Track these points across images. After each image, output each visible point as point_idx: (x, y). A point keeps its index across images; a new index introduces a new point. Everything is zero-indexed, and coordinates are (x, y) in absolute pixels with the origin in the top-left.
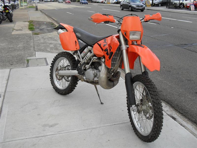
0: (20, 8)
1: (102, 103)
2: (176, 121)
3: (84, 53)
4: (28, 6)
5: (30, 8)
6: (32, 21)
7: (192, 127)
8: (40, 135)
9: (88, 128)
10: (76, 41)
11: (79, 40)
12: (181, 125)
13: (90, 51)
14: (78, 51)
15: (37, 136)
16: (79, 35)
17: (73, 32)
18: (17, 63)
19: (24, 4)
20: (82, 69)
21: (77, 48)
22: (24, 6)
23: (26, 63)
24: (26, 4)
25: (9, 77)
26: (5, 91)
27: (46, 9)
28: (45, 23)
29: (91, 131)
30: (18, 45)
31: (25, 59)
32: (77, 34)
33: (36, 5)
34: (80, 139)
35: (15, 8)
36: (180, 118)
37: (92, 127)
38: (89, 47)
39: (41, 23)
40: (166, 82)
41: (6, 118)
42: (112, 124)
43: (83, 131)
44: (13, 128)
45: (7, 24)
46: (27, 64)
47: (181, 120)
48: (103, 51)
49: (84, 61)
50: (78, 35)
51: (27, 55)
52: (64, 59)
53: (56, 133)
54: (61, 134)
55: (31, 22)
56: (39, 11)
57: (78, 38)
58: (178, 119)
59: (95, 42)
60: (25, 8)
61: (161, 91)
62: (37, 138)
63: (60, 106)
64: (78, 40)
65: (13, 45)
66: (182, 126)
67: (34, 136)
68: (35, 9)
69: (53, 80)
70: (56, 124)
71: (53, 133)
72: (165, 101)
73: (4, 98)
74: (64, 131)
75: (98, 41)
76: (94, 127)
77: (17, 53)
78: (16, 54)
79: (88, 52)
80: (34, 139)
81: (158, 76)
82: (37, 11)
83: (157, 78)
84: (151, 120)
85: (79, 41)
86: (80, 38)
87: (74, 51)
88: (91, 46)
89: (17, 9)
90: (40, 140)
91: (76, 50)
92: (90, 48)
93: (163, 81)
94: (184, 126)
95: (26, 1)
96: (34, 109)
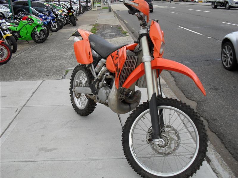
0: (93, 9)
2: (210, 164)
3: (98, 68)
4: (102, 7)
5: (104, 9)
6: (97, 25)
7: (229, 176)
8: (30, 160)
9: (88, 158)
10: (89, 52)
12: (214, 171)
13: (104, 65)
14: (92, 65)
15: (27, 160)
16: (93, 45)
17: (88, 40)
18: (54, 73)
19: (97, 5)
20: (95, 87)
21: (90, 61)
22: (96, 7)
23: (64, 74)
24: (99, 5)
25: (37, 89)
26: (24, 105)
27: (121, 10)
28: (111, 27)
29: (89, 163)
30: (67, 53)
31: (65, 69)
32: (91, 43)
33: (109, 6)
34: (70, 170)
35: (87, 10)
36: (217, 160)
37: (93, 158)
38: (102, 60)
39: (107, 26)
40: (228, 107)
41: (7, 136)
42: (119, 157)
43: (80, 161)
44: (7, 148)
45: (70, 28)
46: (64, 76)
47: (218, 163)
48: (114, 65)
49: (97, 78)
51: (69, 65)
53: (49, 159)
54: (53, 162)
55: (95, 26)
56: (113, 12)
57: (92, 48)
58: (215, 161)
59: (109, 54)
60: (98, 10)
61: (216, 120)
62: (25, 163)
63: (71, 128)
65: (61, 53)
66: (215, 173)
67: (24, 160)
68: (108, 11)
70: (54, 149)
71: (45, 159)
72: (216, 134)
73: (18, 113)
74: (58, 158)
75: (111, 52)
76: (96, 158)
77: (61, 63)
78: (59, 63)
79: (102, 66)
80: (21, 163)
81: (221, 99)
82: (110, 13)
83: (218, 101)
85: (92, 52)
86: (94, 49)
88: (105, 58)
89: (89, 10)
90: (27, 165)
91: (90, 63)
92: (104, 61)
93: (225, 105)
94: (217, 173)
95: (99, 2)
96: (41, 129)
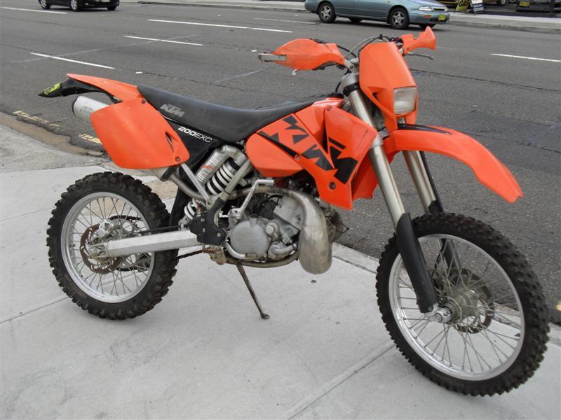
1: (264, 316)
3: (210, 171)
10: (167, 134)
11: (179, 129)
13: (230, 161)
14: (186, 167)
16: (175, 111)
17: (143, 102)
20: (214, 223)
21: (177, 158)
32: (164, 107)
38: (227, 149)
48: (294, 157)
49: (215, 198)
50: (170, 111)
52: (104, 197)
57: (175, 122)
59: (250, 130)
64: (176, 129)
69: (66, 276)
75: (259, 124)
79: (221, 164)
84: (489, 331)
85: (180, 133)
86: (185, 123)
87: (166, 170)
88: (232, 144)
91: (176, 163)
92: (231, 153)
